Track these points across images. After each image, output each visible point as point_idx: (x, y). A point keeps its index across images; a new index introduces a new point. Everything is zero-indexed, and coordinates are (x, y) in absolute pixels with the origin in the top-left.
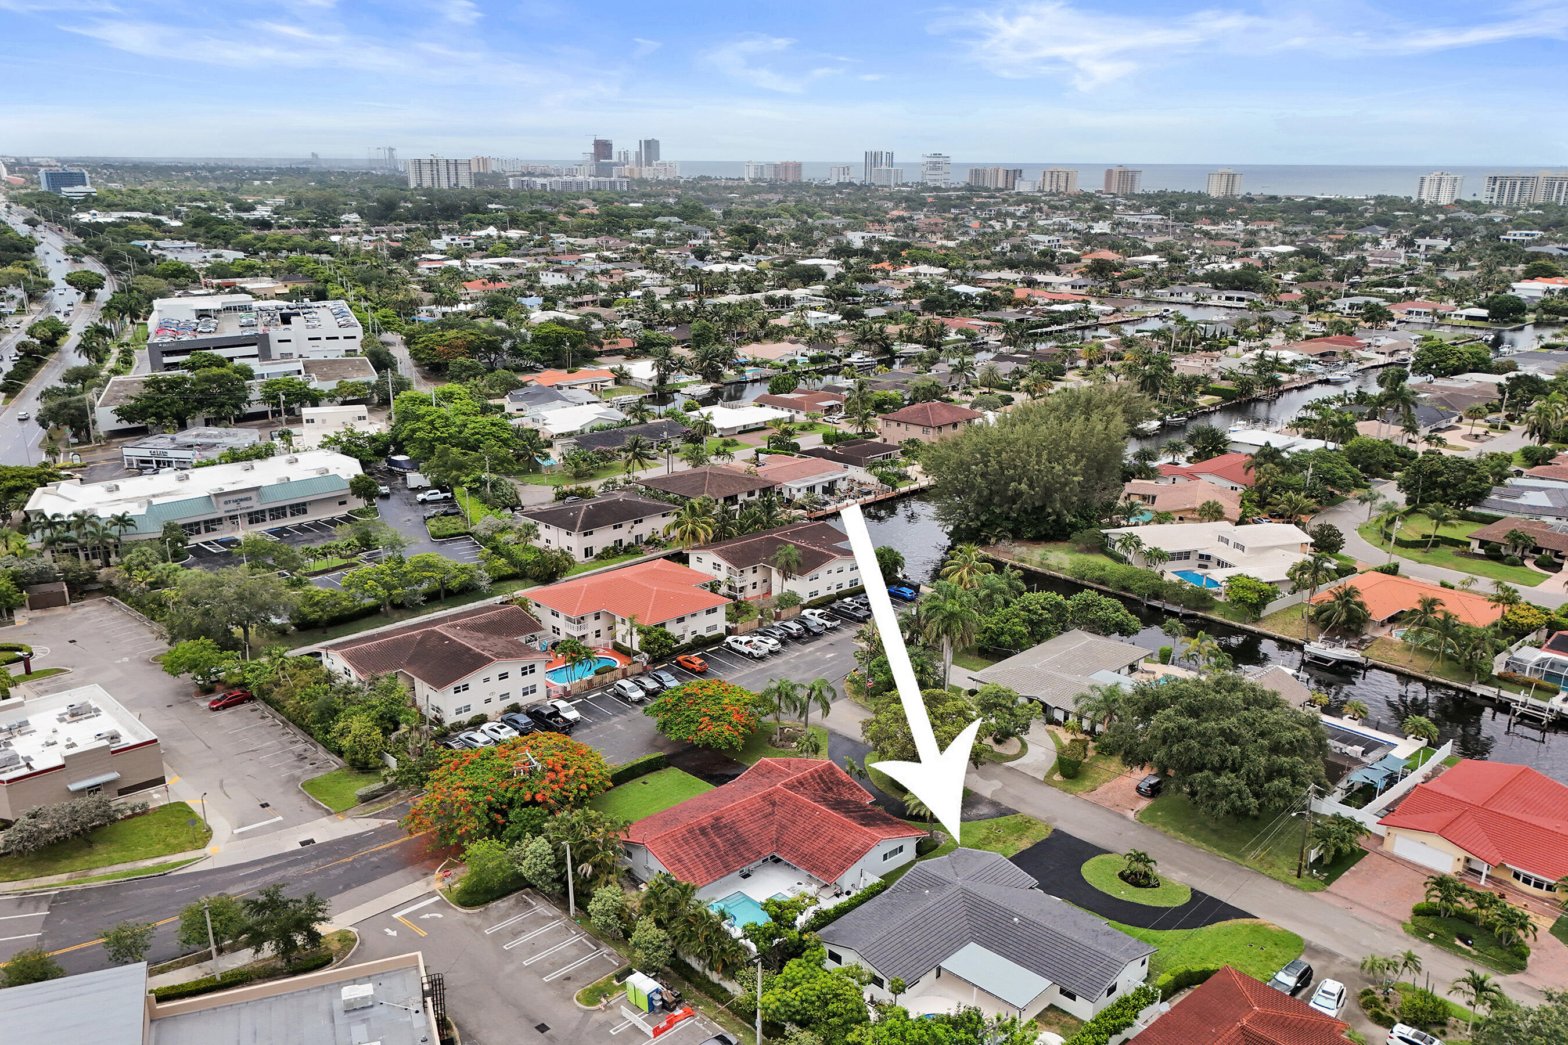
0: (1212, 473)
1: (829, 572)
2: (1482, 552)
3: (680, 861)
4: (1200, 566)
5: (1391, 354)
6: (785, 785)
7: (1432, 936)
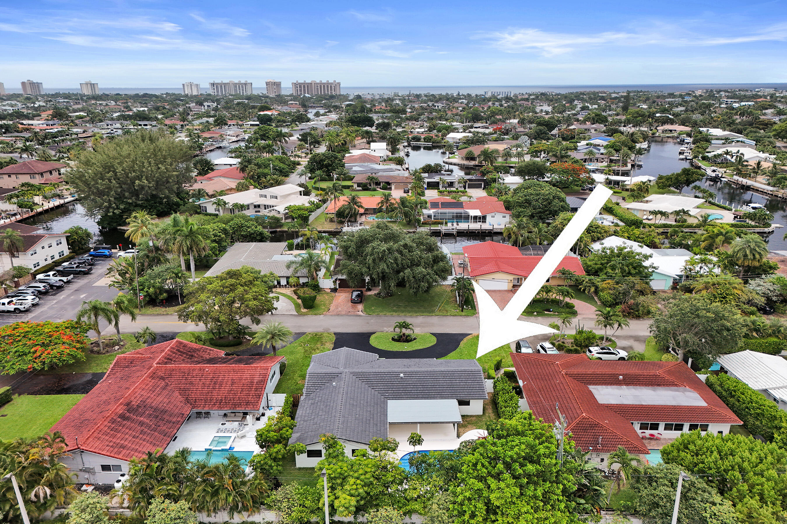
0: (220, 176)
1: (43, 248)
2: (360, 188)
3: (123, 447)
4: (256, 212)
5: (237, 136)
6: (157, 364)
7: (535, 313)
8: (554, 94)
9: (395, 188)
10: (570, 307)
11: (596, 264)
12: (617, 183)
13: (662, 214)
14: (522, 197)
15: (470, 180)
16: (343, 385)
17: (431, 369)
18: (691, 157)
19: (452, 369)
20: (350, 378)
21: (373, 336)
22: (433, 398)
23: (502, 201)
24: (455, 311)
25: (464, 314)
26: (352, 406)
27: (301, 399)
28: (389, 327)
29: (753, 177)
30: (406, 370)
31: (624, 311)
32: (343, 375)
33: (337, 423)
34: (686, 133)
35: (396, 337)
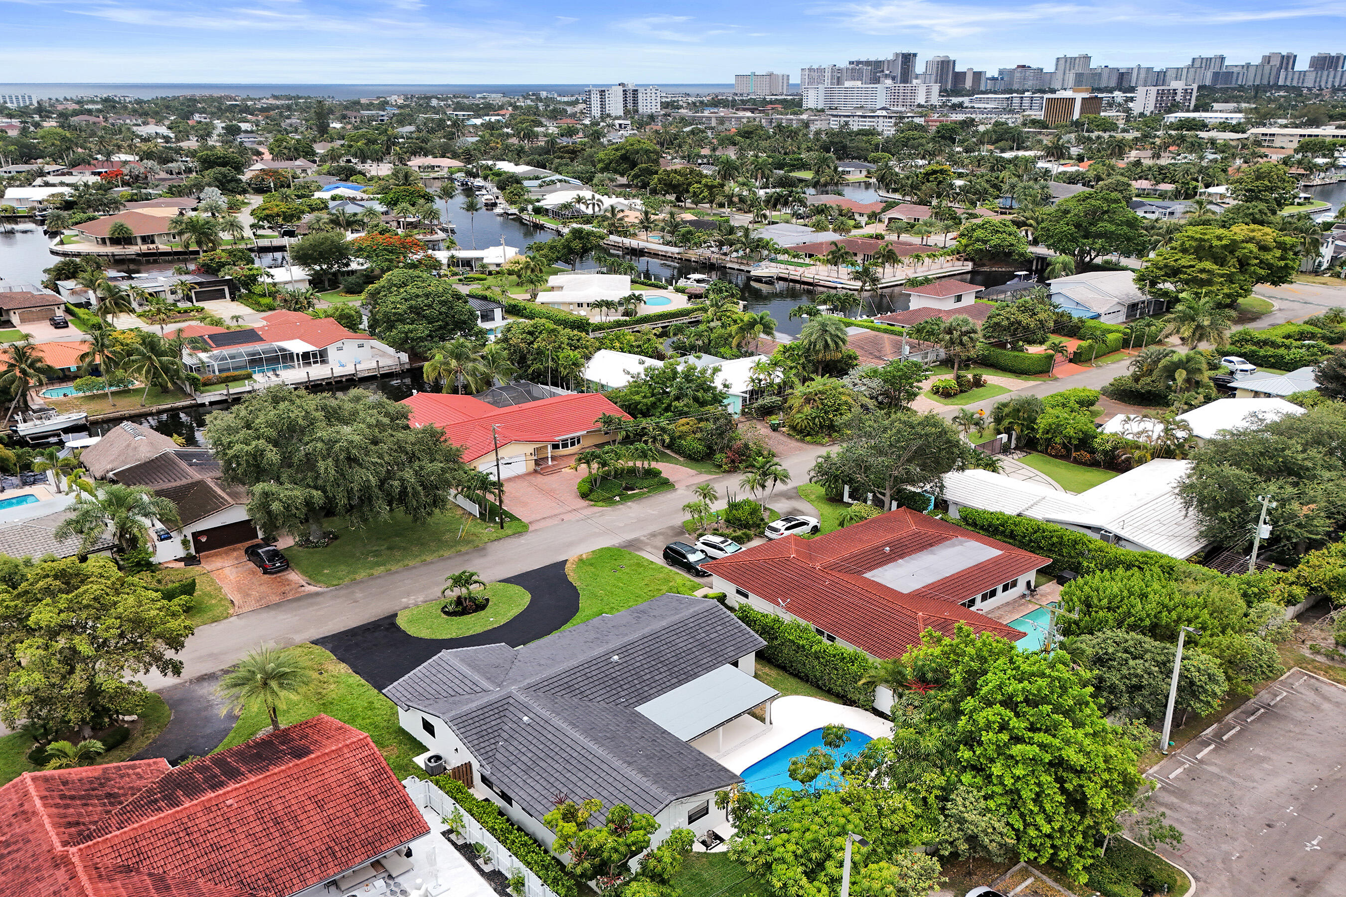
7: (617, 498)
8: (128, 100)
9: (23, 321)
10: (651, 474)
11: (645, 397)
12: (467, 263)
13: (608, 304)
14: (401, 303)
15: (200, 284)
16: (546, 714)
17: (647, 630)
18: (513, 210)
19: (676, 618)
20: (538, 698)
21: (401, 622)
22: (696, 676)
23: (327, 316)
24: (488, 531)
25: (510, 532)
26: (611, 740)
27: (487, 773)
28: (408, 595)
29: (634, 235)
30: (611, 646)
31: (733, 461)
32: (522, 698)
33: (638, 778)
34: (460, 171)
35: (451, 608)
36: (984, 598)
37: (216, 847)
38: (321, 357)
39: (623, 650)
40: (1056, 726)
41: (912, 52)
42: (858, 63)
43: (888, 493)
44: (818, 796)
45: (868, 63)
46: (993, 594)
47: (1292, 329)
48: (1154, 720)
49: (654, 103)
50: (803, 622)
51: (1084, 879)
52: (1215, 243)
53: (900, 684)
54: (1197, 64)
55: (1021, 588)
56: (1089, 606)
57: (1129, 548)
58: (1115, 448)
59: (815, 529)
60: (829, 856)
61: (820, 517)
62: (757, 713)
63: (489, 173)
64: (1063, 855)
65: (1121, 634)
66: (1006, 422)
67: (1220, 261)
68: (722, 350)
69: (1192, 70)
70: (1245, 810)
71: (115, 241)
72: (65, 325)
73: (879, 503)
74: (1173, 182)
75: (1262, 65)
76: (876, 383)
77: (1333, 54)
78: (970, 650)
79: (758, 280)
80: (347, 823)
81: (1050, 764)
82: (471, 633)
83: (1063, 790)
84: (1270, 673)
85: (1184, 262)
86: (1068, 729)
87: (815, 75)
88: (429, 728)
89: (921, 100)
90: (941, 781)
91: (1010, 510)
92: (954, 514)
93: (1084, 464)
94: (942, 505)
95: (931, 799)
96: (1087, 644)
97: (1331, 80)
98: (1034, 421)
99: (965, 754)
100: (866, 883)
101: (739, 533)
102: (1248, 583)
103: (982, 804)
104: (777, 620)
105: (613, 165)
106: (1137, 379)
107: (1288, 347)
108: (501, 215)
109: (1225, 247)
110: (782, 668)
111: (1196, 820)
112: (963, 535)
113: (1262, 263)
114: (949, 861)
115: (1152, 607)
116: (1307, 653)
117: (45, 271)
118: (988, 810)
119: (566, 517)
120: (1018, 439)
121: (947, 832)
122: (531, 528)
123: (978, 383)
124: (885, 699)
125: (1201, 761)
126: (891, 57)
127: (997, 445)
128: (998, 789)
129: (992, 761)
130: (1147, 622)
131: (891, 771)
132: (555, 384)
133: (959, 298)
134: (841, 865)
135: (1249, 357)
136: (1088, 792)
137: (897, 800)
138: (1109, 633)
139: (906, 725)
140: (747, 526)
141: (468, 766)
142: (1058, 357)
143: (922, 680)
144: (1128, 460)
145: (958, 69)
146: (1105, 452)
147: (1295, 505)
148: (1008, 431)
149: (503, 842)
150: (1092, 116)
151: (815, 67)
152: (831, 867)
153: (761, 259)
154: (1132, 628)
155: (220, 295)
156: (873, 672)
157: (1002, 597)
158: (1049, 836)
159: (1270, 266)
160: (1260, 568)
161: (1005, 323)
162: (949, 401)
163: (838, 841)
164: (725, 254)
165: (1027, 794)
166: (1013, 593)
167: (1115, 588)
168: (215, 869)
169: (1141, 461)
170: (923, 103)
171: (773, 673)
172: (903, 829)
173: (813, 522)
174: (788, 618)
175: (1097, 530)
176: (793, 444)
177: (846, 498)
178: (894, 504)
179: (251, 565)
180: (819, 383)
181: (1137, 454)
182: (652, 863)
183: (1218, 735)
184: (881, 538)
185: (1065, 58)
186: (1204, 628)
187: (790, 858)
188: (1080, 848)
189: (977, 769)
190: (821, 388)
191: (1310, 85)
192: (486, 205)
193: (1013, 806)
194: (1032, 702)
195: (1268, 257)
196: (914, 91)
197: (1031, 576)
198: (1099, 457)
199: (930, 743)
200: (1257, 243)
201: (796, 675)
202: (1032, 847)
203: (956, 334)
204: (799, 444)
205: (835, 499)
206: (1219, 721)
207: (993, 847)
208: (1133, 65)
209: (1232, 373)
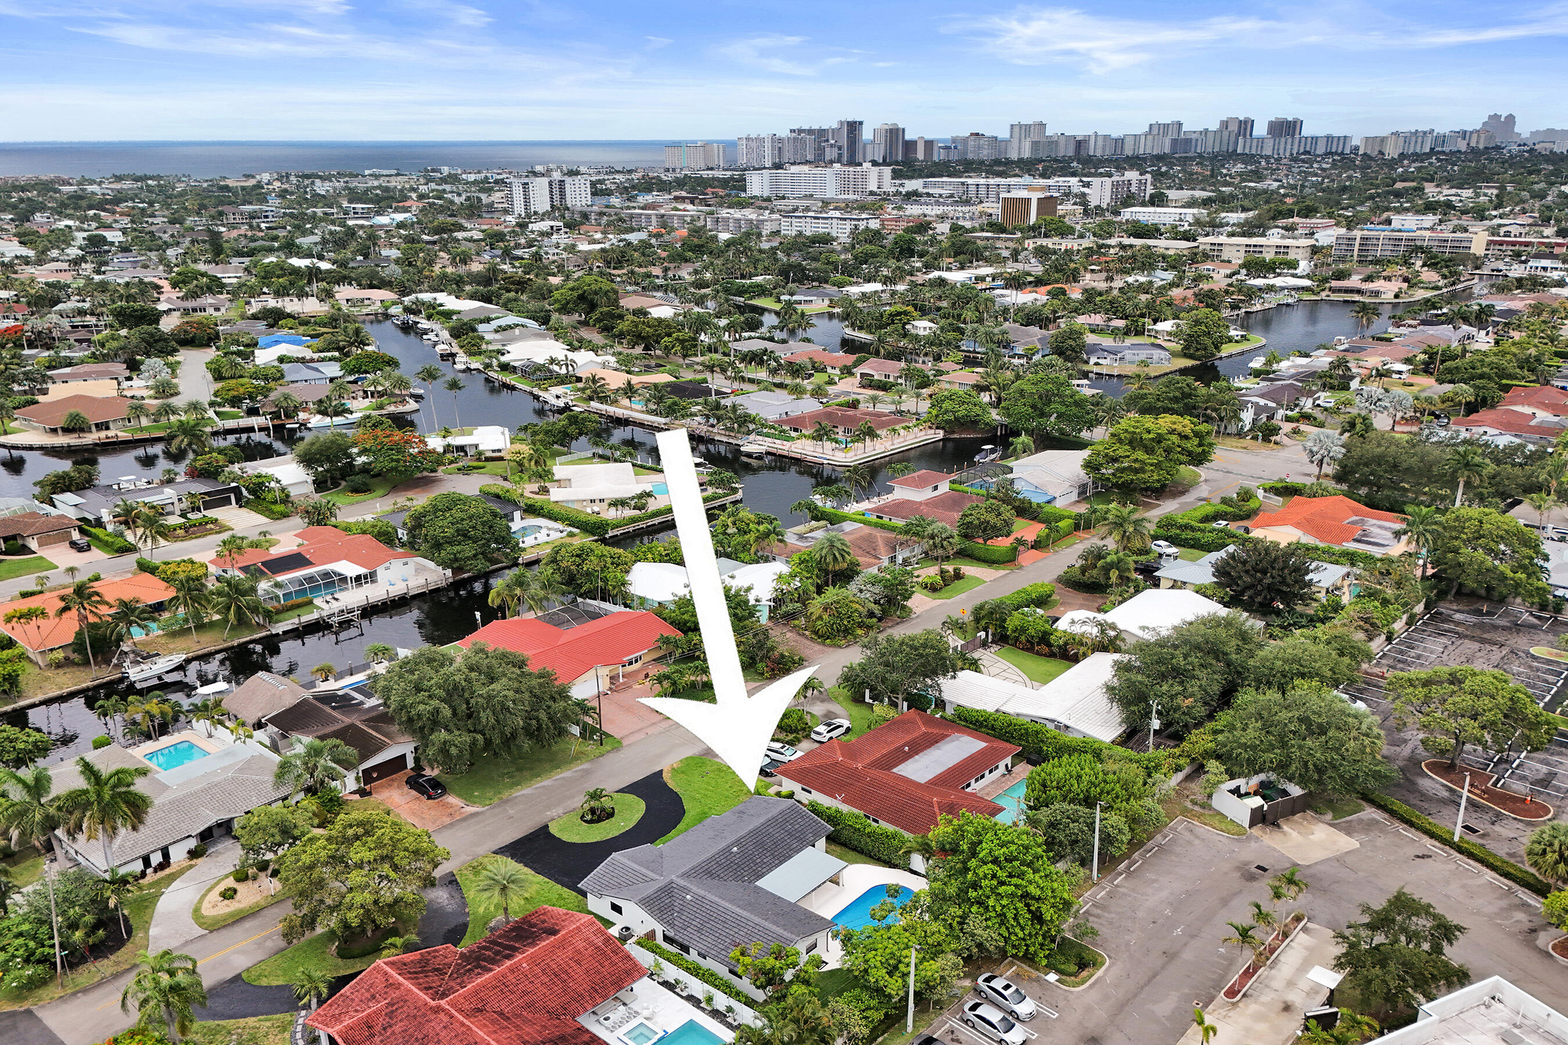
9: (40, 545)
10: (708, 685)
12: (462, 450)
13: (623, 503)
15: (208, 494)
16: (702, 892)
17: (751, 827)
18: (476, 364)
19: (769, 816)
20: (691, 882)
21: (554, 830)
22: (790, 857)
23: (364, 532)
24: (590, 748)
25: (609, 748)
26: (748, 906)
27: (671, 934)
28: (549, 808)
29: (614, 402)
30: (729, 841)
31: (773, 670)
32: (682, 882)
33: (774, 928)
34: (394, 303)
35: (589, 817)
36: (977, 781)
37: (525, 993)
38: (370, 578)
39: (737, 842)
40: (1023, 873)
41: (858, 119)
42: (800, 131)
43: (900, 697)
44: (889, 928)
45: (810, 132)
46: (983, 777)
47: (1209, 510)
48: (1085, 862)
49: (583, 195)
50: (856, 811)
51: (1044, 962)
52: (1145, 436)
53: (927, 851)
54: (1155, 131)
55: (1002, 770)
56: (1044, 786)
57: (1076, 735)
58: (1066, 644)
59: (848, 730)
60: (900, 962)
61: (849, 718)
62: (835, 880)
63: (434, 312)
64: (1032, 949)
65: (1065, 806)
66: (983, 623)
67: (1150, 451)
68: (742, 555)
69: (1150, 137)
70: (1140, 914)
71: (67, 430)
72: (88, 548)
73: (894, 705)
74: (1126, 317)
75: (1220, 131)
76: (877, 589)
77: (1290, 119)
78: (971, 829)
79: (749, 455)
80: (598, 972)
81: (1022, 896)
82: (610, 836)
83: (1030, 911)
84: (1159, 826)
85: (1120, 453)
86: (1030, 875)
87: (754, 145)
88: (617, 909)
89: (873, 186)
90: (960, 913)
91: (991, 709)
92: (949, 711)
93: (1045, 655)
94: (941, 704)
95: (955, 924)
96: (1044, 815)
97: (1289, 147)
98: (1005, 620)
99: (972, 894)
100: (923, 973)
101: (791, 737)
102: (1149, 760)
103: (984, 923)
104: (837, 811)
105: (570, 305)
106: (1083, 570)
107: (1203, 531)
108: (464, 371)
109: (1153, 439)
110: (844, 845)
111: (1111, 923)
112: (959, 732)
113: (1184, 451)
114: (968, 960)
115: (1084, 785)
116: (1189, 805)
117: (35, 484)
118: (988, 927)
119: (650, 731)
120: (993, 635)
121: (965, 942)
122: (625, 743)
123: (958, 576)
124: (918, 862)
125: (1117, 886)
126: (835, 126)
127: (977, 641)
128: (993, 914)
129: (988, 897)
130: (1081, 796)
131: (929, 909)
132: (603, 599)
133: (936, 488)
134: (908, 965)
135: (1173, 541)
136: (1043, 911)
137: (935, 926)
138: (1057, 806)
139: (935, 880)
140: (796, 731)
141: (653, 932)
142: (1021, 548)
143: (943, 850)
144: (1076, 654)
145: (907, 137)
146: (1059, 647)
147: (1179, 700)
148: (985, 629)
149: (696, 976)
150: (1048, 218)
151: (753, 136)
152: (902, 967)
153: (749, 433)
154: (1071, 802)
155: (226, 502)
156: (908, 844)
157: (989, 778)
158: (1024, 939)
159: (1190, 454)
160: (1157, 747)
161: (976, 522)
162: (936, 595)
163: (905, 952)
164: (713, 426)
165: (1010, 915)
166: (997, 774)
167: (1060, 773)
168: (529, 1006)
169: (1085, 656)
170: (875, 189)
171: (838, 849)
172: (939, 944)
173: (846, 724)
174: (845, 808)
175: (1053, 721)
176: (818, 647)
177: (867, 700)
178: (905, 704)
179: (414, 793)
180: (832, 593)
181: (1082, 649)
182: (802, 974)
183: (1128, 867)
184: (899, 739)
185: (1020, 126)
186: (1117, 797)
187: (878, 964)
188: (1042, 945)
189: (980, 903)
190: (835, 598)
191: (1269, 153)
192: (442, 356)
193: (1002, 923)
194: (1009, 860)
195: (1188, 445)
196: (864, 176)
197: (1008, 760)
198: (1055, 650)
199: (951, 890)
200: (1179, 434)
201: (855, 849)
202: (1014, 947)
203: (938, 540)
204: (821, 647)
205: (858, 699)
206: (1129, 858)
207: (992, 948)
208: (1091, 133)
209: (1160, 555)
